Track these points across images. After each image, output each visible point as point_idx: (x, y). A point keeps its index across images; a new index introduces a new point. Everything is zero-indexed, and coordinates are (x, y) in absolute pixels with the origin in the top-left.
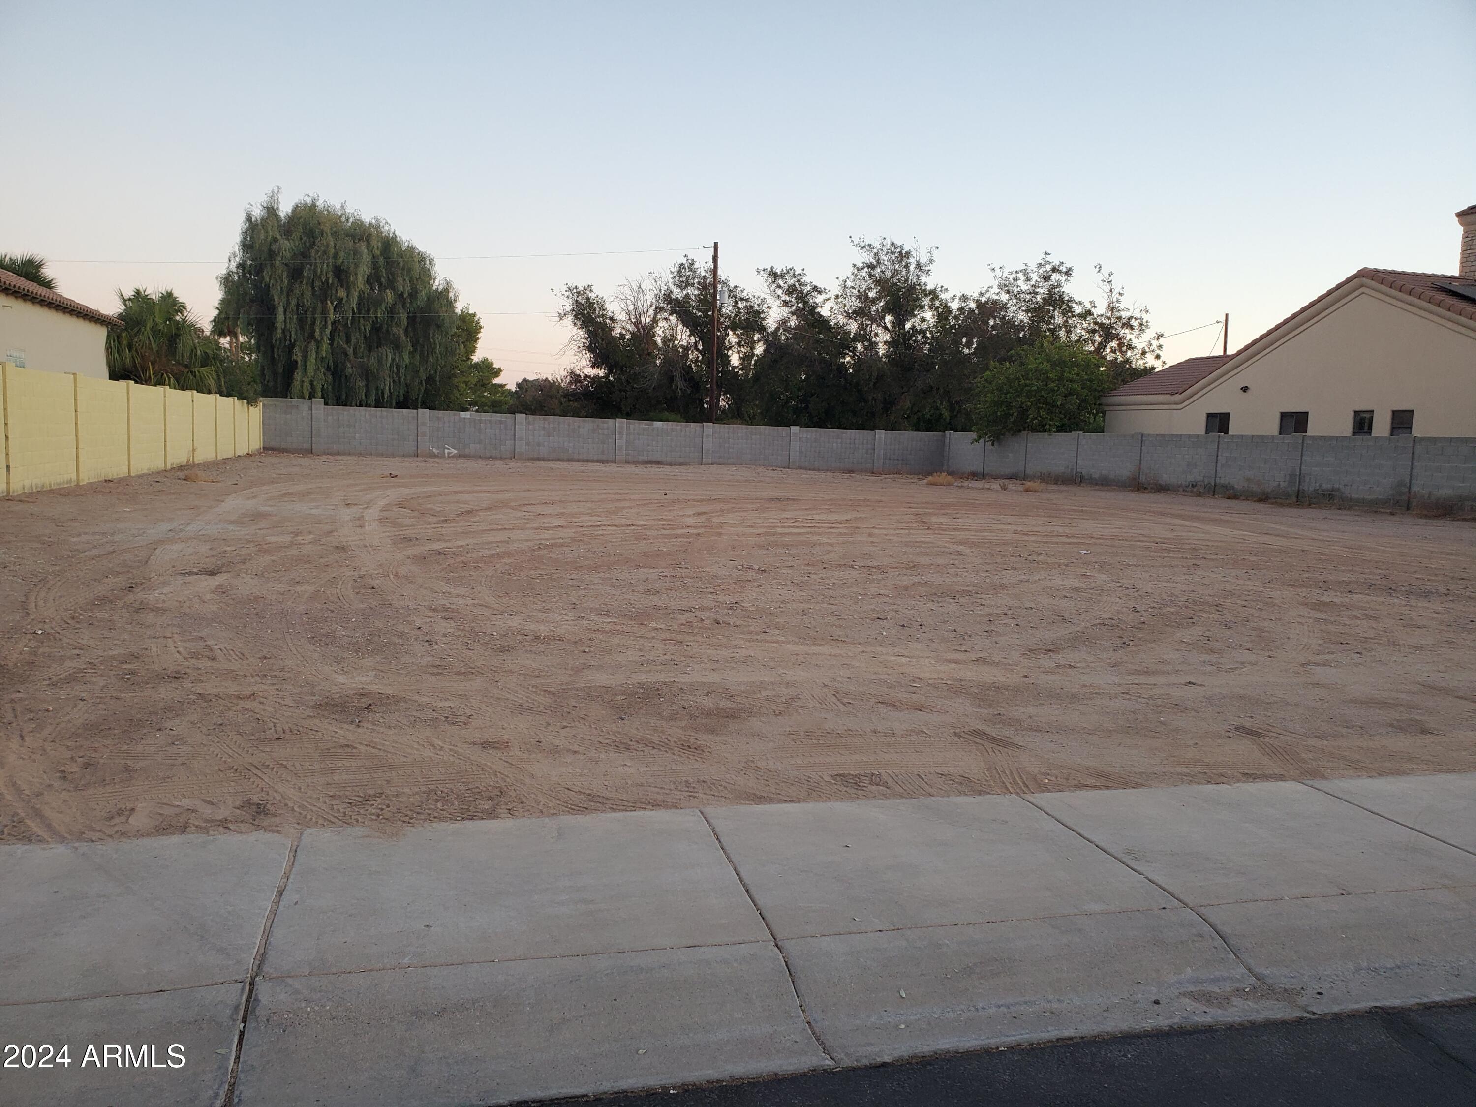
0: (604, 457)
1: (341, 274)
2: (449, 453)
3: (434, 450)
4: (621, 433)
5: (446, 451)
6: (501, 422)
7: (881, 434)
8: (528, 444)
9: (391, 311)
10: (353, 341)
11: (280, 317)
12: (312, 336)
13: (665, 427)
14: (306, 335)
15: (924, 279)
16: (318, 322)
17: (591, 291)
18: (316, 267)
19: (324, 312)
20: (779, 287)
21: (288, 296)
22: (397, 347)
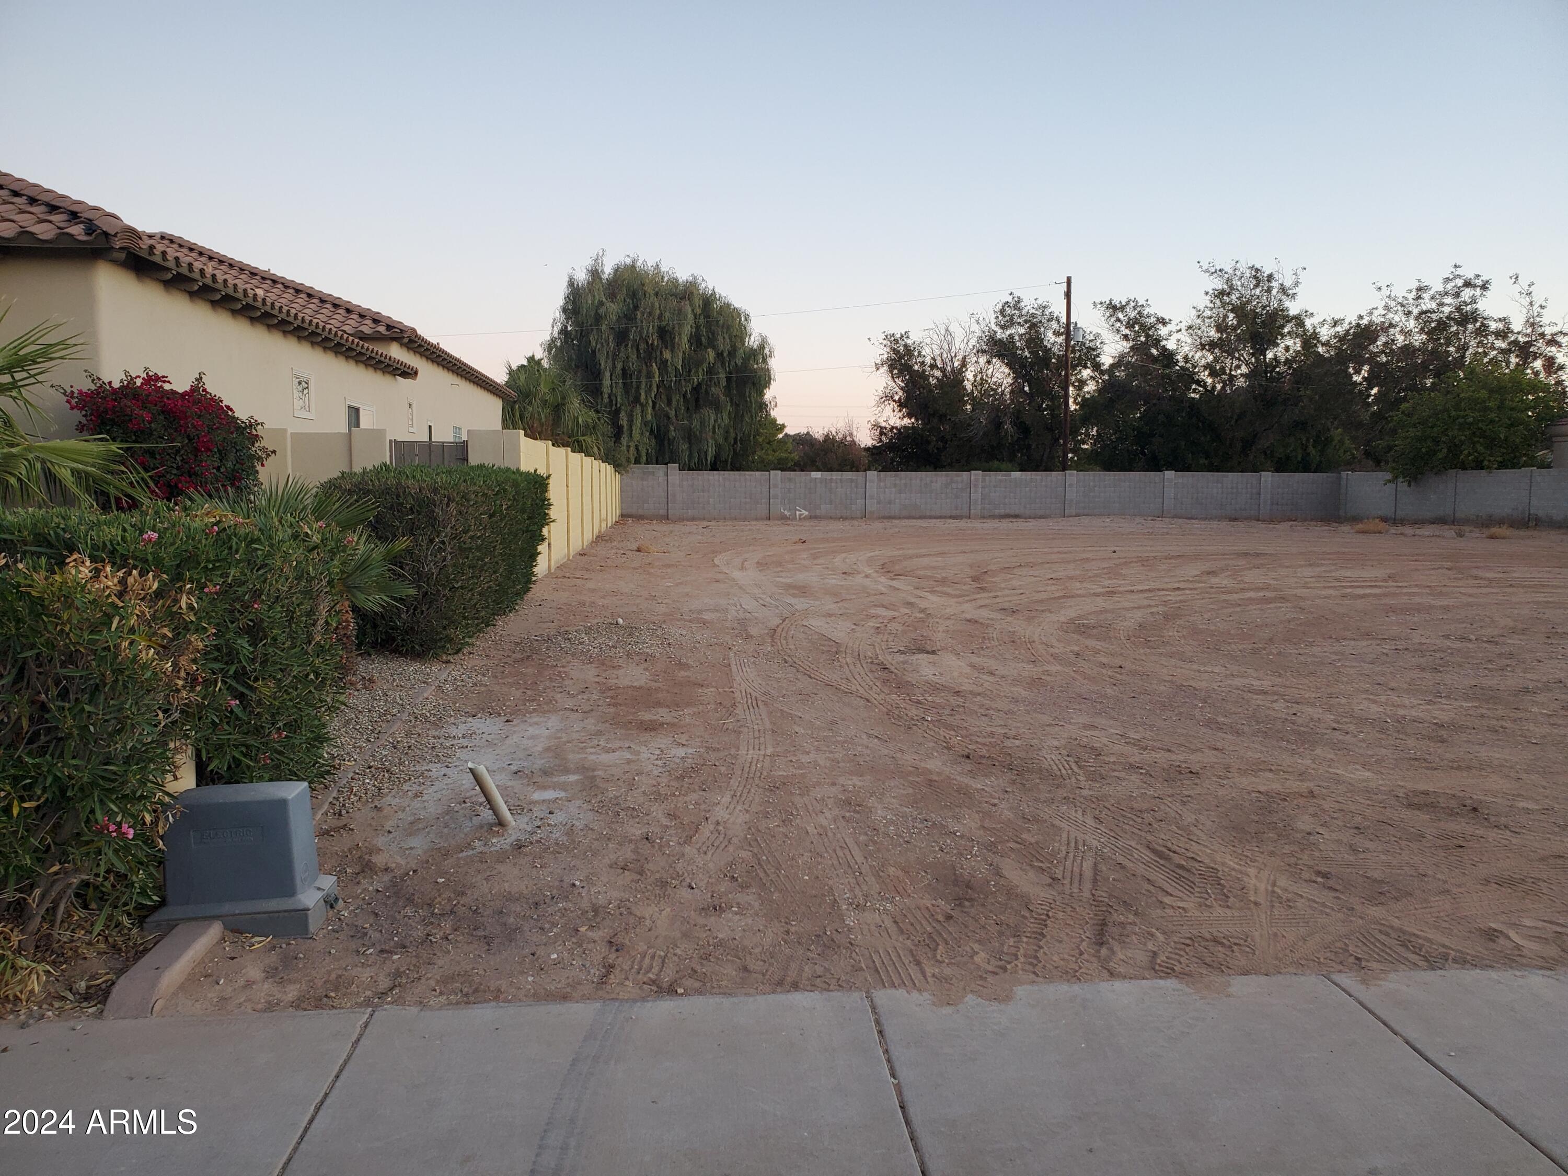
0: (958, 512)
1: (665, 335)
2: (800, 515)
3: (786, 512)
4: (976, 486)
5: (798, 513)
6: (851, 481)
7: (1268, 477)
8: (879, 503)
9: (711, 371)
10: (674, 403)
11: (607, 382)
12: (637, 400)
13: (1023, 477)
14: (631, 399)
15: (1287, 303)
16: (643, 386)
17: (908, 337)
18: (642, 328)
19: (650, 376)
20: (1118, 320)
21: (614, 360)
22: (718, 408)
